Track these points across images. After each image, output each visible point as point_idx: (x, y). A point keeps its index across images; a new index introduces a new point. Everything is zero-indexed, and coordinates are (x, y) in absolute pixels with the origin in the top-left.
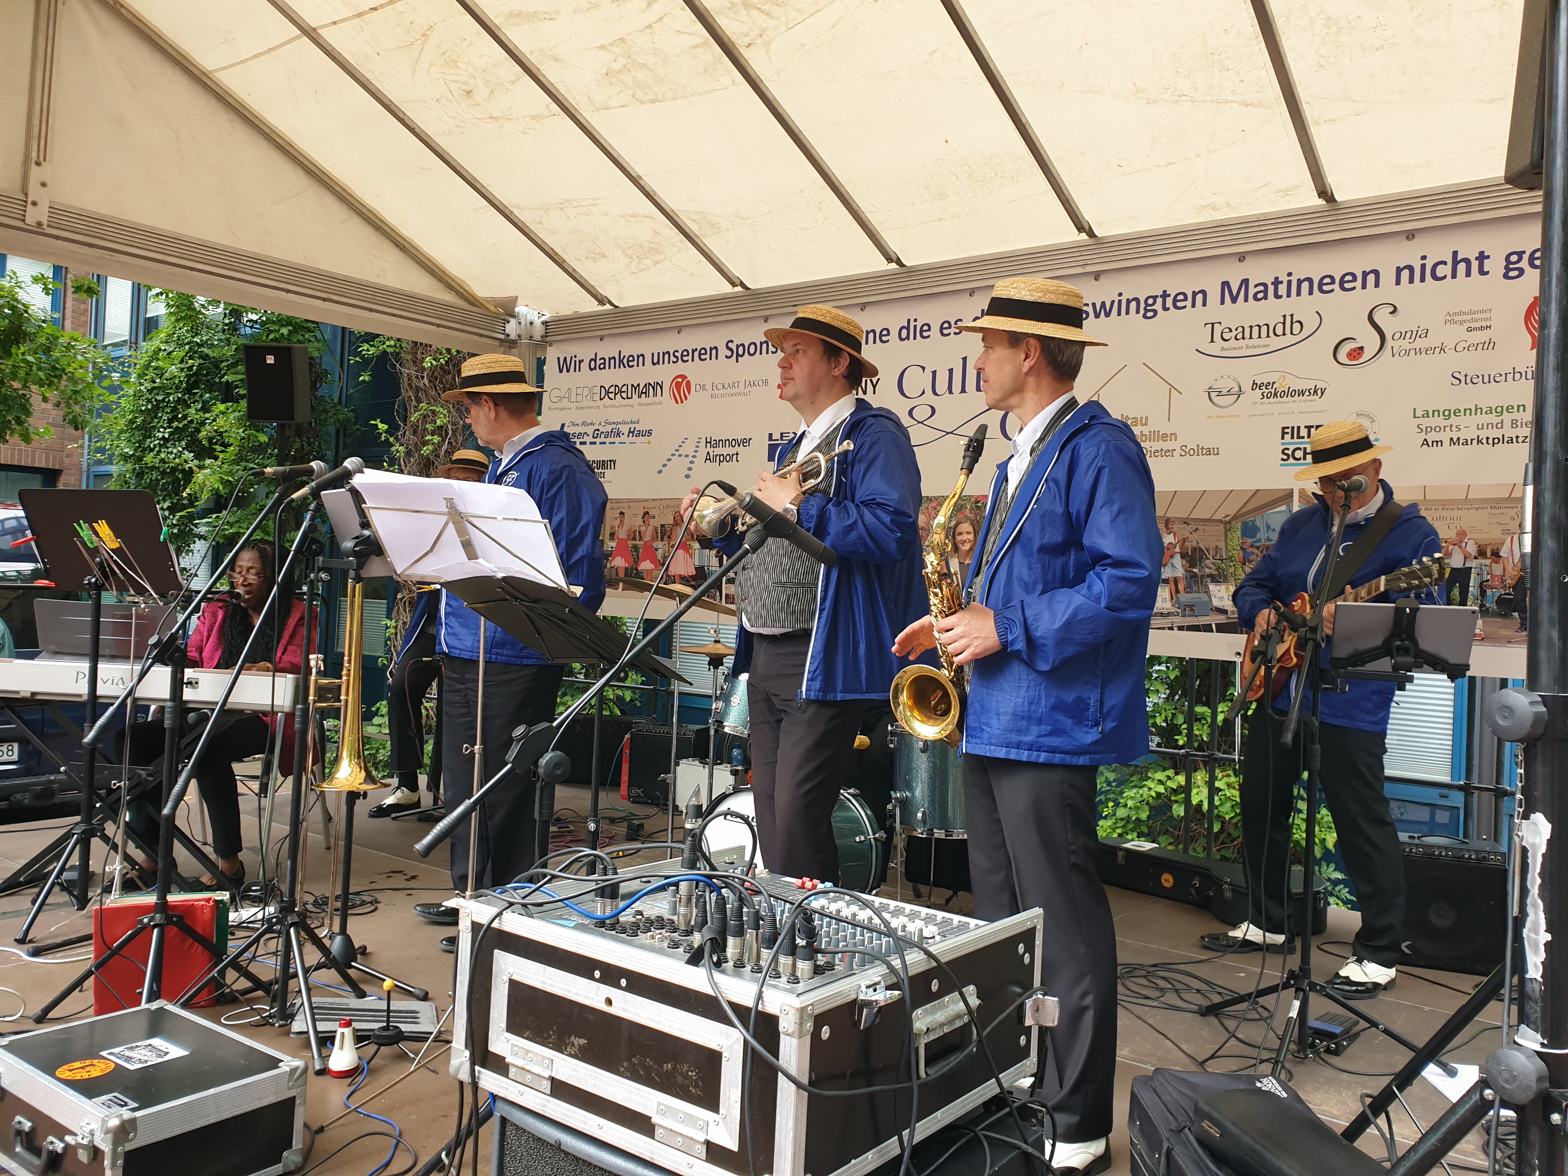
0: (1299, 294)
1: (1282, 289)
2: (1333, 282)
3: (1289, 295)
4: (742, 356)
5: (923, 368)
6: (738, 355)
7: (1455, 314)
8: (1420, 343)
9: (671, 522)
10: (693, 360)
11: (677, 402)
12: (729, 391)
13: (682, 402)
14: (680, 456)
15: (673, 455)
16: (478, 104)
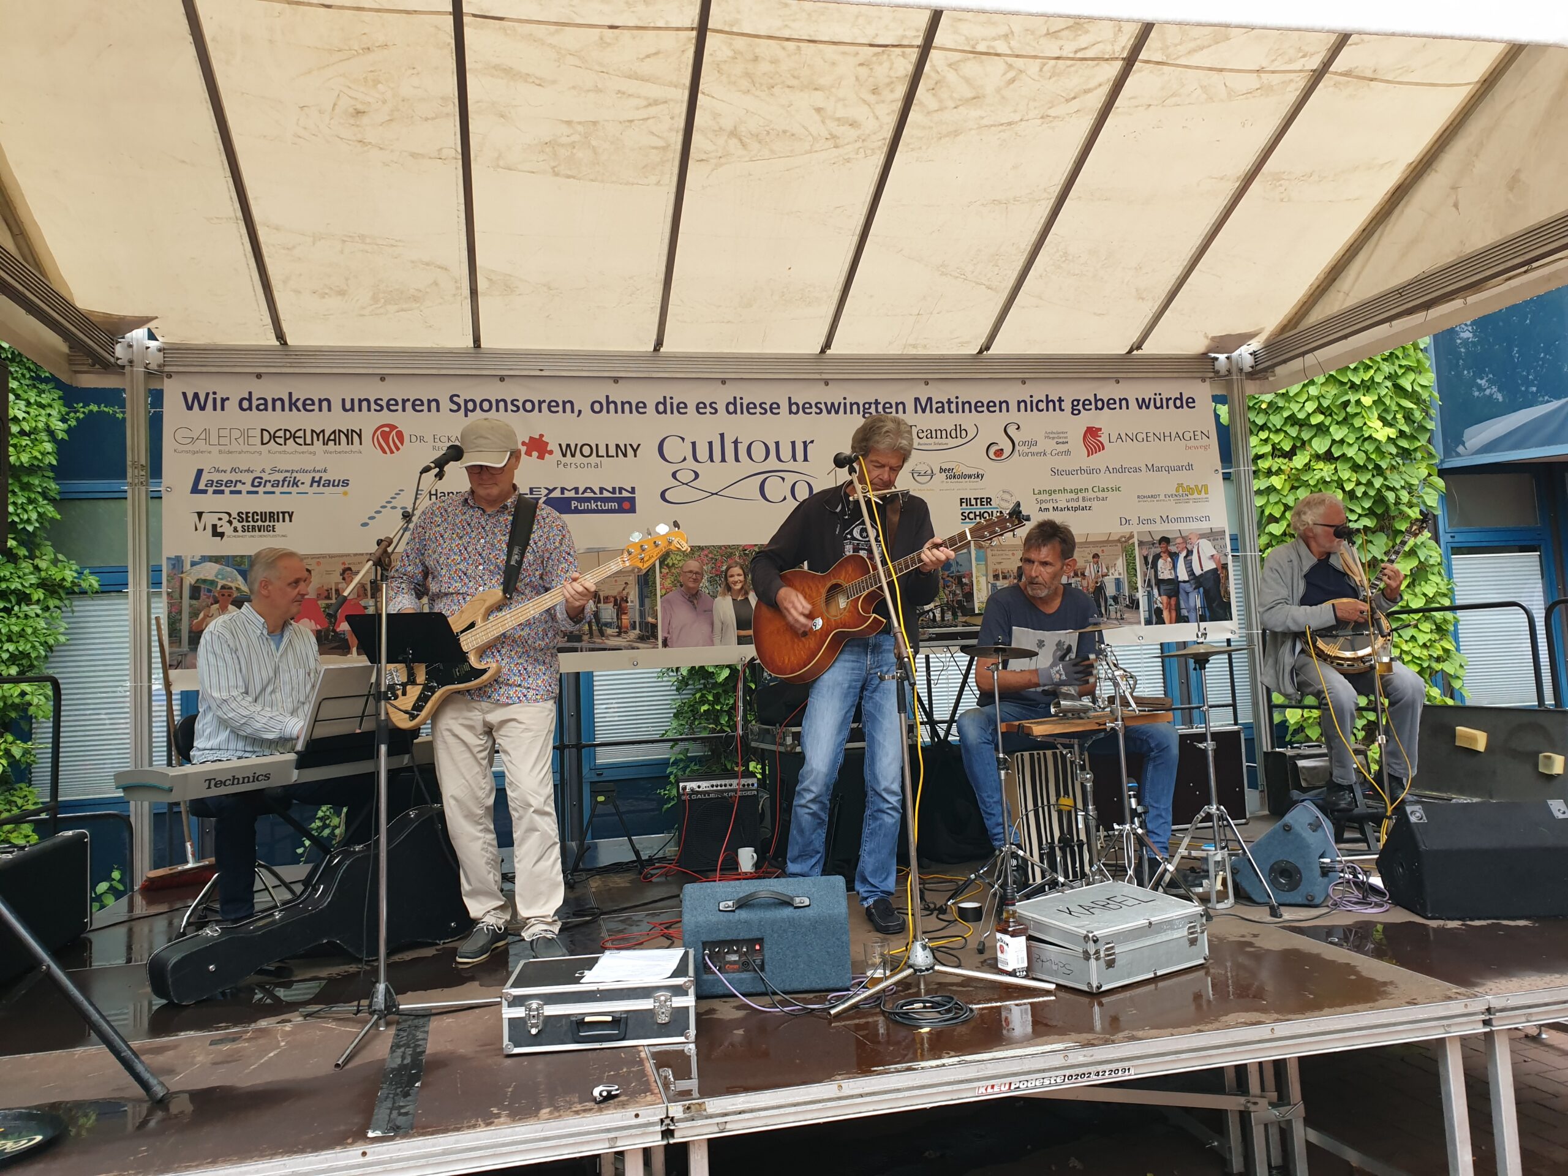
0: (963, 411)
1: (953, 407)
2: (983, 406)
3: (958, 411)
4: (472, 411)
5: (683, 439)
6: (467, 410)
7: (1050, 432)
8: (1033, 449)
10: (404, 410)
11: (383, 452)
13: (392, 452)
14: (394, 508)
15: (384, 507)
16: (358, 126)
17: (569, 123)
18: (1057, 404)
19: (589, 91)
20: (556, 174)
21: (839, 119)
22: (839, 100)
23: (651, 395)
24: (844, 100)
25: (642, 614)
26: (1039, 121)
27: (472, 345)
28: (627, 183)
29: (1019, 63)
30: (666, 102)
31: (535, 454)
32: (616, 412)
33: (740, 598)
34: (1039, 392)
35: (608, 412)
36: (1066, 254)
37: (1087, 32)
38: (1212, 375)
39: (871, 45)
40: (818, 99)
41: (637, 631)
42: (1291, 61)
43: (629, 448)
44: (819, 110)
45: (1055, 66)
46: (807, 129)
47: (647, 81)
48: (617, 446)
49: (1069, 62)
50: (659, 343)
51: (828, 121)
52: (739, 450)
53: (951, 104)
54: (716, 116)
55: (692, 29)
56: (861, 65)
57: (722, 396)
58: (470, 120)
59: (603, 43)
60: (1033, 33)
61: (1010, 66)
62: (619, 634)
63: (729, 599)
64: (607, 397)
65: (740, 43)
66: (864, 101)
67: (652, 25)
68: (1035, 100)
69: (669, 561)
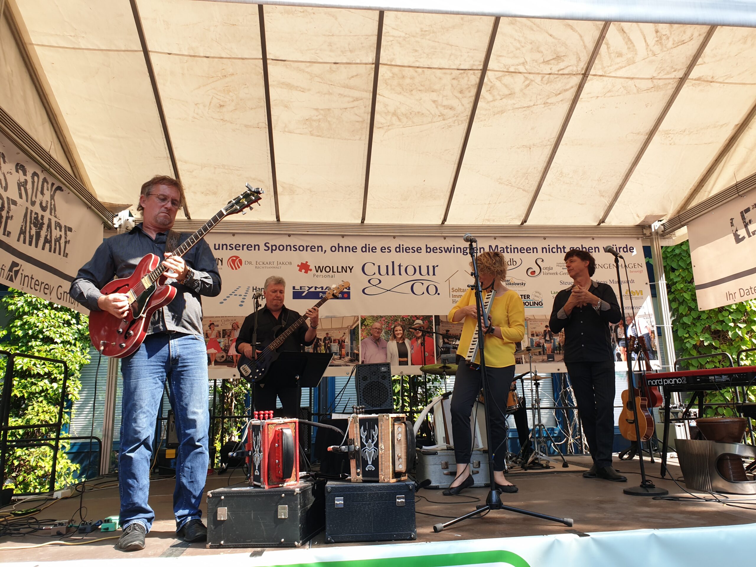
0: (514, 252)
1: (509, 250)
2: (524, 250)
3: (511, 252)
4: (275, 250)
5: (374, 264)
6: (272, 250)
7: (560, 263)
8: (551, 271)
9: (230, 327)
10: (243, 249)
11: (233, 269)
12: (268, 266)
13: (236, 269)
14: (236, 295)
15: (231, 295)
16: (221, 112)
17: (317, 109)
18: (562, 249)
19: (326, 94)
20: (312, 135)
21: (444, 106)
22: (444, 96)
23: (359, 243)
24: (446, 96)
25: (352, 349)
26: (543, 106)
27: (276, 220)
28: (345, 139)
29: (531, 77)
30: (362, 99)
31: (303, 271)
32: (342, 251)
33: (400, 342)
34: (553, 244)
35: (339, 251)
36: (562, 173)
37: (563, 61)
38: (642, 236)
39: (458, 69)
40: (434, 96)
41: (349, 357)
42: (668, 73)
43: (348, 268)
44: (434, 102)
45: (549, 78)
46: (429, 111)
47: (353, 89)
48: (342, 267)
49: (556, 76)
50: (363, 219)
51: (439, 107)
52: (402, 270)
53: (499, 97)
54: (386, 105)
55: (373, 64)
56: (454, 79)
57: (393, 244)
58: (271, 109)
59: (331, 71)
60: (536, 62)
61: (527, 78)
62: (340, 358)
63: (395, 342)
64: (339, 244)
65: (396, 70)
66: (456, 97)
67: (354, 62)
68: (540, 95)
69: (366, 323)
